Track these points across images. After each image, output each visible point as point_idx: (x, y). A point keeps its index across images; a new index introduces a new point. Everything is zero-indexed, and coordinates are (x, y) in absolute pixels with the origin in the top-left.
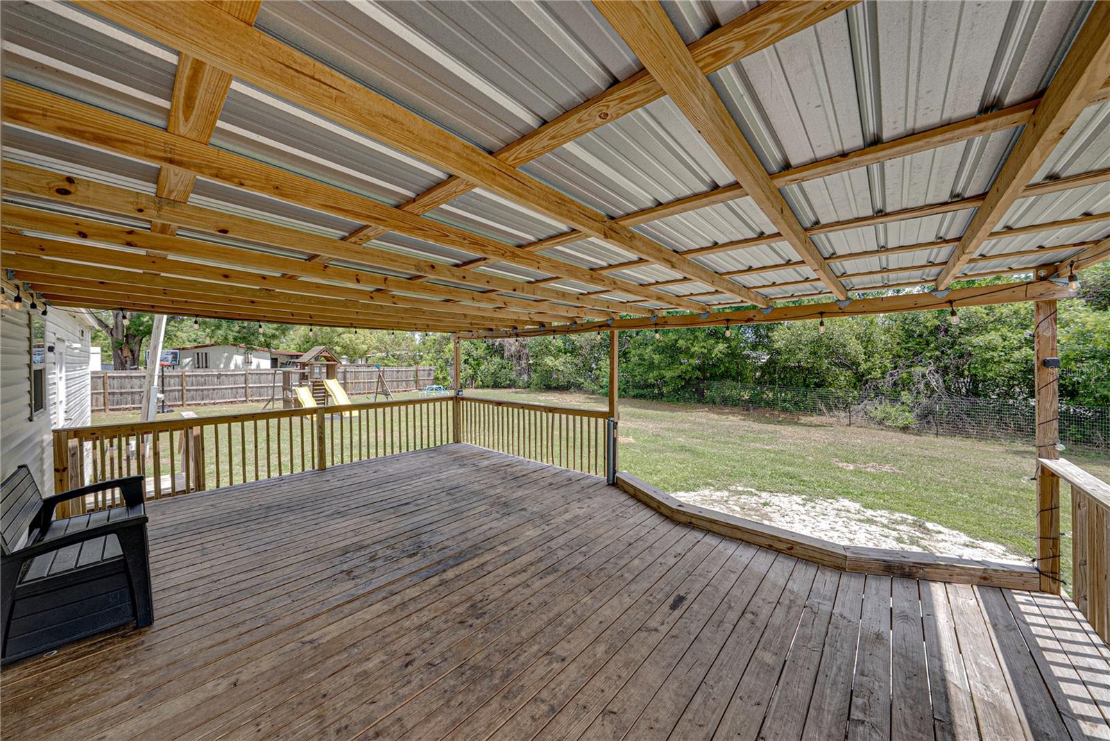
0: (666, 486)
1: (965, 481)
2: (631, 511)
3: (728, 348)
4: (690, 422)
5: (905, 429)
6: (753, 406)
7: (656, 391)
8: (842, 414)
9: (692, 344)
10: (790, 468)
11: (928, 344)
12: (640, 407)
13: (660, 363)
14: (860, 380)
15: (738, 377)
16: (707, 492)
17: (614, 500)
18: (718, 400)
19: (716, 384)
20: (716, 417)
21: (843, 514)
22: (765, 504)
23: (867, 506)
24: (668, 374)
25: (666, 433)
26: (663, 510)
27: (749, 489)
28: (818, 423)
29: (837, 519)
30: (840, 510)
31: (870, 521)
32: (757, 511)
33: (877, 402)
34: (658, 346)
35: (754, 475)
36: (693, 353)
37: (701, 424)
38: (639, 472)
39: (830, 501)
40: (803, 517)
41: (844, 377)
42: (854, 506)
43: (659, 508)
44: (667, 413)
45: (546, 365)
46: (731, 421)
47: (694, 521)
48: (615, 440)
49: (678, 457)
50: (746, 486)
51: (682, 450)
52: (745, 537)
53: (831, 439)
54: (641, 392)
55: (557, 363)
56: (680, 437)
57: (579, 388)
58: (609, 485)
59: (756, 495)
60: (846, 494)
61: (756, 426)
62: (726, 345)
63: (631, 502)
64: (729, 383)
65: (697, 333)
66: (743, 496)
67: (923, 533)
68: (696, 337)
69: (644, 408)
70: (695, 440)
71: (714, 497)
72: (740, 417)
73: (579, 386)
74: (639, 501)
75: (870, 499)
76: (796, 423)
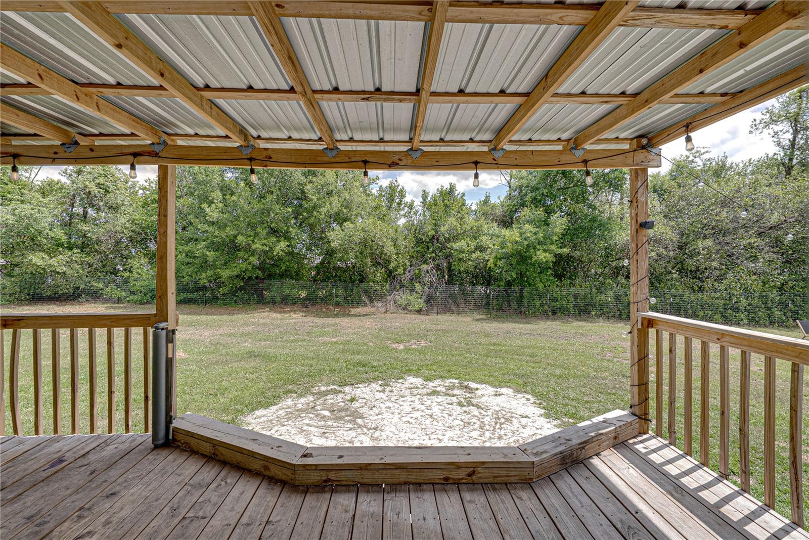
0: (238, 407)
1: (467, 344)
2: (212, 495)
3: (288, 246)
4: (253, 324)
5: (419, 311)
6: (310, 303)
7: (208, 294)
8: (380, 304)
9: (253, 241)
10: (360, 357)
11: (428, 249)
12: (190, 314)
13: (214, 261)
14: (391, 275)
15: (297, 276)
16: (289, 402)
17: (172, 480)
18: (278, 299)
19: (276, 284)
20: (279, 316)
21: (415, 391)
22: (352, 400)
23: (427, 379)
24: (225, 273)
25: (229, 340)
26: (275, 471)
27: (333, 387)
28: (364, 313)
29: (413, 399)
30: (411, 389)
31: (435, 393)
32: (346, 410)
33: (401, 292)
34: (213, 243)
35: (332, 371)
36: (254, 251)
37: (265, 324)
38: (197, 397)
39: (400, 381)
40: (388, 404)
41: (380, 274)
42: (418, 381)
43: (266, 468)
44: (225, 317)
45: (30, 263)
46: (295, 318)
47: (332, 476)
48: (170, 362)
49: (247, 366)
50: (328, 384)
51: (250, 357)
52: (414, 477)
53: (379, 326)
54: (190, 296)
55: (53, 262)
56: (245, 342)
57: (95, 296)
58: (156, 447)
59: (340, 392)
60: (409, 372)
61: (319, 321)
62: (288, 243)
63: (208, 473)
64: (289, 282)
65: (258, 230)
66: (329, 397)
67: (470, 393)
68: (256, 234)
69: (195, 313)
70: (263, 343)
71: (300, 406)
72: (301, 314)
73: (96, 293)
74: (224, 463)
75: (426, 372)
76: (349, 315)
